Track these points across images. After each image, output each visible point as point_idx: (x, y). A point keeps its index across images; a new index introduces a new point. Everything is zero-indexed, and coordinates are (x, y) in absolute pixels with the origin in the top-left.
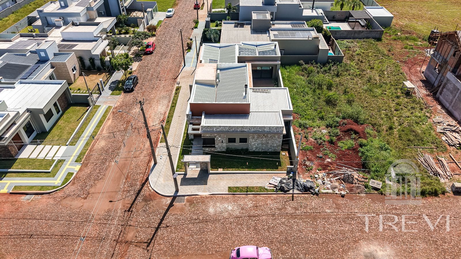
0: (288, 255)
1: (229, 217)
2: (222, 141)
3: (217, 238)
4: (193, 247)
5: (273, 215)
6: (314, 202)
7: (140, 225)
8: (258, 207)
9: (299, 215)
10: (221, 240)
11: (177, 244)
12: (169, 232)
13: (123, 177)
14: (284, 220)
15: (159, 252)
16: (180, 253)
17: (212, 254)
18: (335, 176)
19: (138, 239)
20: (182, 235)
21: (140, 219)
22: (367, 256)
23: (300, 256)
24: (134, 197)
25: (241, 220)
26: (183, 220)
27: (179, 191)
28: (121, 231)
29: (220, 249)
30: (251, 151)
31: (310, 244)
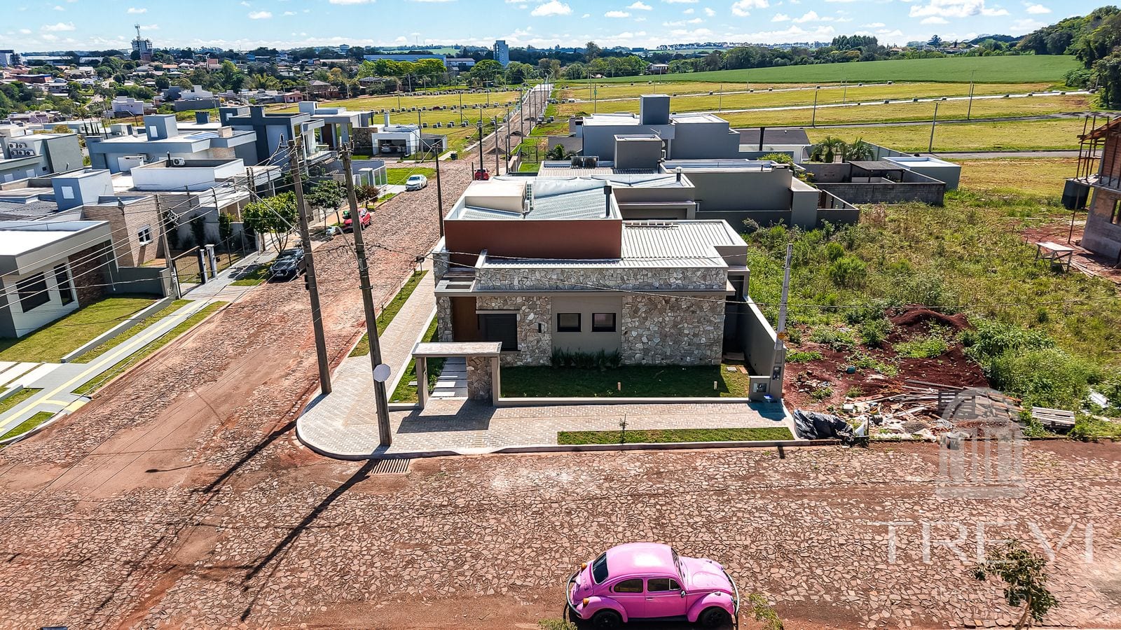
0: (798, 594)
1: (563, 498)
2: (540, 325)
3: (517, 551)
4: (425, 577)
5: (720, 492)
6: (858, 459)
7: (237, 522)
8: (664, 474)
9: (814, 490)
10: (533, 554)
11: (364, 568)
12: (338, 538)
13: (214, 419)
14: (761, 502)
15: (288, 591)
16: (370, 593)
17: (498, 594)
18: (909, 405)
19: (218, 558)
20: (386, 545)
21: (242, 510)
22: (1113, 592)
23: (843, 595)
24: (235, 460)
25: (604, 504)
26: (395, 507)
27: (392, 445)
28: (162, 538)
29: (529, 579)
30: (628, 362)
31: (874, 560)
